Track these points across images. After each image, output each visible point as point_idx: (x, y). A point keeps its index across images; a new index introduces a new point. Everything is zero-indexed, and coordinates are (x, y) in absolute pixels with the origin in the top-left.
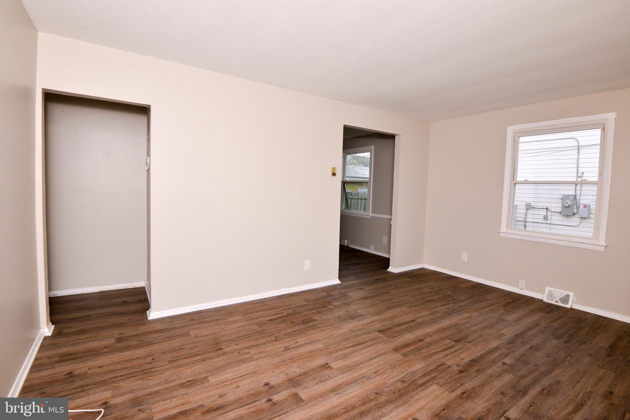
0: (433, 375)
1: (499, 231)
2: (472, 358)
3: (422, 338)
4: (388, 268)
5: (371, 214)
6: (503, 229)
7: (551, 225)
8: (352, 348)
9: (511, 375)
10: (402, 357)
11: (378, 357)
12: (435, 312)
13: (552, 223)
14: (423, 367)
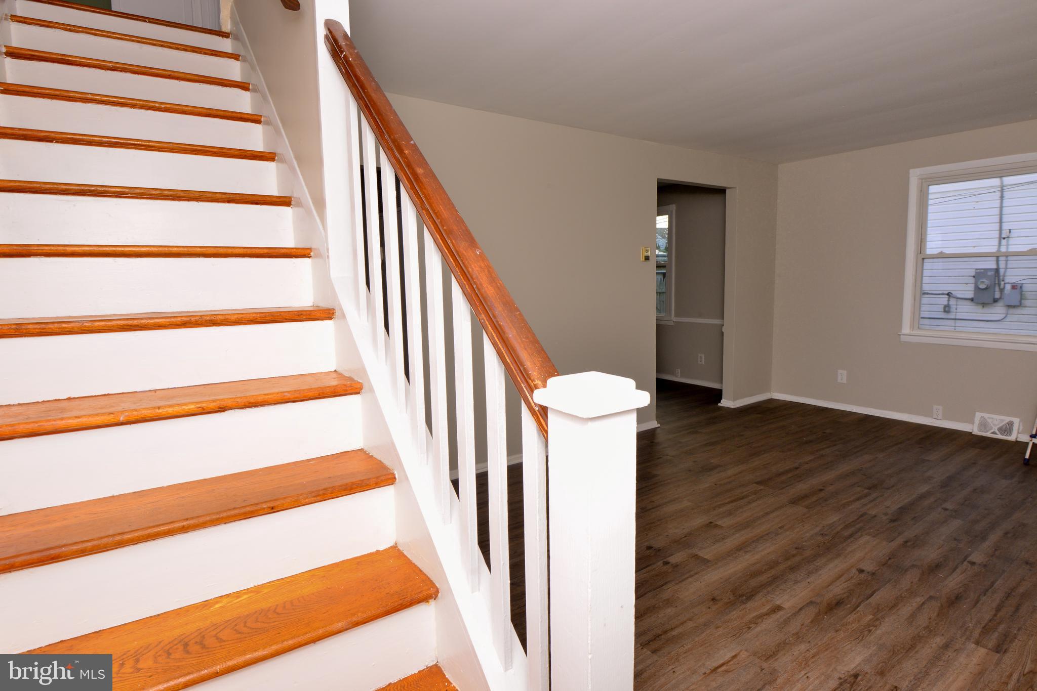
0: (858, 526)
1: (899, 333)
2: (899, 506)
3: (821, 487)
4: (720, 402)
5: (674, 319)
6: (906, 330)
7: (957, 321)
8: (734, 504)
9: (959, 521)
10: (805, 510)
11: (773, 511)
12: (822, 456)
13: (957, 317)
14: (840, 519)
